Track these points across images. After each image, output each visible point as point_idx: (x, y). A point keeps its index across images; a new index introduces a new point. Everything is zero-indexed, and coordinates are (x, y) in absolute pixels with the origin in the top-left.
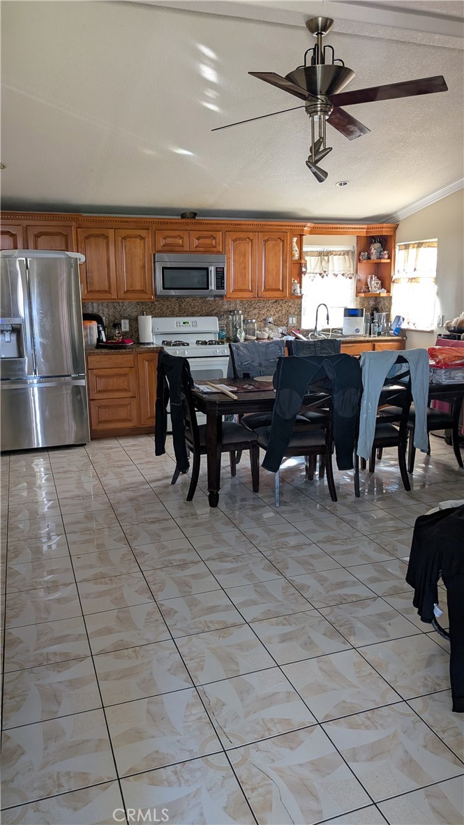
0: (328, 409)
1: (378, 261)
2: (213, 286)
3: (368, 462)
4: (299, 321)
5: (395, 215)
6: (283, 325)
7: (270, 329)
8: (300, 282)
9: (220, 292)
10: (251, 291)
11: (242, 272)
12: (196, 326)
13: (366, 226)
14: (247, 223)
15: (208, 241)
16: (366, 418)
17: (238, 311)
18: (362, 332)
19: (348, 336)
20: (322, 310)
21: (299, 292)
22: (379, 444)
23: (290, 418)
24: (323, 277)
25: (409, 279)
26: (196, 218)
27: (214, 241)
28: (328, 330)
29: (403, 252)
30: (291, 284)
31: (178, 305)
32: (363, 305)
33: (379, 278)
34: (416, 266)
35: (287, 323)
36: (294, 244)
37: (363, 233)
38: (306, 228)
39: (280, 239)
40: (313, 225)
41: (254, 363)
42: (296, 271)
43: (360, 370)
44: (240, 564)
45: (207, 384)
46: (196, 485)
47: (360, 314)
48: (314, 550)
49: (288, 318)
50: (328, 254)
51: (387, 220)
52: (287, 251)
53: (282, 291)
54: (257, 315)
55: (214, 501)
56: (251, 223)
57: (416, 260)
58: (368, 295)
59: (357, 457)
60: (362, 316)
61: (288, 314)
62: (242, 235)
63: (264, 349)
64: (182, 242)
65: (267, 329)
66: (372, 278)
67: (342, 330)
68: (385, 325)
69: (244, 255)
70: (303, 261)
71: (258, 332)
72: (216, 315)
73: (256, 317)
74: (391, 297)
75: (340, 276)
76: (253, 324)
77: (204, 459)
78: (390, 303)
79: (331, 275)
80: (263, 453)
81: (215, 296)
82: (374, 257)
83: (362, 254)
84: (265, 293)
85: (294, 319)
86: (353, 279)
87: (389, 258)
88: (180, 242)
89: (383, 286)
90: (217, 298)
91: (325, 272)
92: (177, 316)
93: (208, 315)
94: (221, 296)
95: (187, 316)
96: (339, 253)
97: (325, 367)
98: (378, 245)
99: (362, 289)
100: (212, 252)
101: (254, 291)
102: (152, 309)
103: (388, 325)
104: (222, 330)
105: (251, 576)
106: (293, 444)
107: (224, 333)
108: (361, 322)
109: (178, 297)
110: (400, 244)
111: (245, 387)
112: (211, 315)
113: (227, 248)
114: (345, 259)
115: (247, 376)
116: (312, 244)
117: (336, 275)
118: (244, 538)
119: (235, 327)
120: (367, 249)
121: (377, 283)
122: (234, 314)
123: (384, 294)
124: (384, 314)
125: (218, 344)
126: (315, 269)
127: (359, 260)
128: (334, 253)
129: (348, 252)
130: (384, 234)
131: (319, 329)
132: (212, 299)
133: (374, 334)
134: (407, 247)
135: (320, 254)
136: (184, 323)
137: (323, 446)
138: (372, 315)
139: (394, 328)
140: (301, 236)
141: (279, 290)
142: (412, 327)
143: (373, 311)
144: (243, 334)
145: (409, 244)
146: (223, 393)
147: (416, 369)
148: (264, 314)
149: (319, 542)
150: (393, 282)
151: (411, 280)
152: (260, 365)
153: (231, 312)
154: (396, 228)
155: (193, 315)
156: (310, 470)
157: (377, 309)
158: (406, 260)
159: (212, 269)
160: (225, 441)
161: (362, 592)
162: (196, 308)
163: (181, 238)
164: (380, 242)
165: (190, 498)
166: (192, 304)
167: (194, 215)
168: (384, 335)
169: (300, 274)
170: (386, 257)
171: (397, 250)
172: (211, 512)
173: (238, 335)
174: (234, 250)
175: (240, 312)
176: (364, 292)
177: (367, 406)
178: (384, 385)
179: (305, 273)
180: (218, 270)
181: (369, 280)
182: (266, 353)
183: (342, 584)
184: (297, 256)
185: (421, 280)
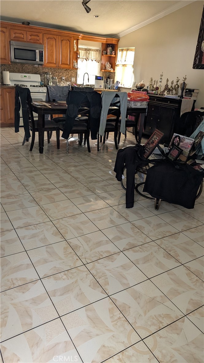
0: (88, 115)
1: (110, 56)
2: (38, 60)
3: (103, 137)
4: (76, 80)
5: (118, 35)
6: (69, 81)
7: (63, 82)
8: (77, 62)
9: (41, 63)
10: (55, 64)
11: (51, 55)
12: (30, 78)
13: (106, 39)
14: (54, 30)
15: (35, 37)
16: (103, 119)
17: (49, 73)
18: (102, 87)
19: (97, 88)
20: (86, 76)
21: (76, 66)
22: (107, 131)
23: (73, 117)
24: (87, 61)
26: (30, 25)
27: (38, 38)
28: (88, 85)
29: (121, 52)
30: (73, 62)
31: (21, 67)
32: (103, 75)
33: (110, 64)
34: (125, 59)
35: (71, 80)
36: (75, 44)
37: (104, 42)
38: (80, 36)
39: (68, 40)
40: (83, 35)
41: (57, 95)
42: (75, 57)
43: (101, 99)
44: (53, 171)
45: (38, 102)
46: (33, 146)
47: (102, 79)
48: (81, 167)
49: (71, 78)
50: (89, 50)
51: (115, 37)
52: (71, 47)
53: (69, 65)
54: (58, 76)
55: (41, 151)
56: (55, 31)
57: (126, 56)
58: (106, 71)
59: (99, 135)
60: (103, 80)
61: (71, 76)
62: (51, 36)
63: (62, 89)
64: (23, 36)
65: (62, 82)
66: (107, 63)
67: (94, 85)
68: (112, 85)
69: (52, 46)
70: (78, 52)
71: (58, 83)
72: (39, 74)
73: (57, 76)
74: (115, 73)
75: (94, 61)
76: (56, 79)
77: (37, 134)
78: (115, 75)
79: (90, 60)
80: (61, 133)
81: (39, 65)
82: (108, 53)
83: (104, 51)
84: (61, 65)
85: (74, 79)
86: (100, 63)
88: (22, 36)
89: (112, 67)
90: (40, 66)
91: (88, 58)
92: (21, 73)
93: (35, 73)
94: (42, 65)
95: (26, 73)
96: (94, 50)
97: (88, 96)
98: (110, 48)
99: (103, 68)
100: (38, 43)
101: (56, 64)
102: (9, 68)
103: (113, 85)
104: (42, 81)
105: (58, 175)
106: (74, 128)
107: (43, 83)
108: (102, 83)
109: (22, 64)
110: (120, 49)
111: (54, 104)
112: (37, 74)
113: (44, 42)
114: (96, 53)
115: (54, 101)
116: (82, 44)
117: (92, 60)
118: (55, 164)
119: (48, 80)
120: (106, 50)
121: (110, 66)
122: (47, 74)
123: (112, 71)
124: (112, 80)
125: (41, 87)
126: (83, 56)
127: (102, 54)
128: (92, 50)
129: (98, 50)
130: (113, 43)
131: (85, 84)
132: (37, 66)
133: (107, 88)
134: (122, 50)
135: (86, 50)
136: (24, 76)
137: (86, 130)
138: (107, 80)
139: (115, 86)
140: (78, 40)
141: (67, 64)
142: (123, 86)
143: (107, 78)
144: (52, 83)
145: (123, 49)
146: (45, 106)
147: (122, 100)
148: (61, 75)
149: (83, 165)
150: (116, 66)
151: (124, 65)
152: (60, 96)
153: (46, 73)
154: (118, 41)
155: (28, 73)
156: (80, 142)
157: (109, 78)
158: (122, 57)
159: (37, 51)
160: (46, 127)
161: (99, 179)
162: (30, 70)
163: (23, 34)
164: (111, 47)
165: (31, 150)
166: (28, 68)
167: (28, 23)
168: (111, 89)
169: (77, 58)
170: (114, 54)
171: (118, 51)
172: (40, 155)
173: (49, 84)
174: (48, 44)
175: (50, 73)
176: (104, 69)
177: (103, 114)
178: (110, 106)
179: (79, 58)
180: (40, 52)
181: (106, 64)
182: (63, 91)
183: (92, 177)
184: (76, 50)
185: (127, 66)
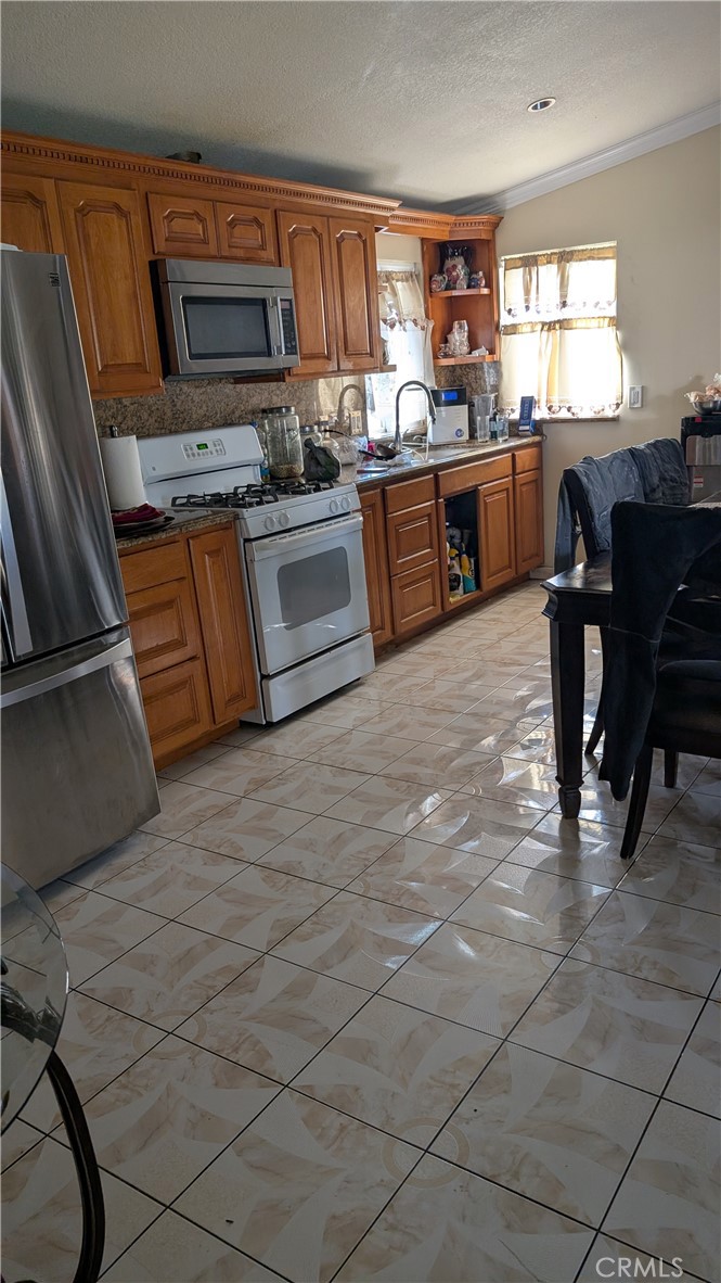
1: (469, 292)
5: (497, 199)
10: (328, 359)
11: (311, 313)
12: (222, 452)
13: (452, 220)
17: (288, 408)
25: (544, 324)
27: (259, 234)
29: (513, 274)
39: (359, 236)
52: (371, 265)
53: (371, 355)
64: (204, 231)
66: (461, 327)
69: (312, 272)
83: (437, 278)
86: (426, 330)
87: (489, 285)
98: (462, 260)
101: (333, 357)
102: (120, 418)
110: (508, 257)
112: (243, 424)
113: (283, 252)
114: (410, 288)
120: (445, 268)
127: (431, 291)
129: (412, 274)
130: (483, 236)
134: (529, 263)
136: (199, 447)
141: (367, 353)
145: (536, 257)
150: (504, 332)
151: (552, 325)
153: (263, 410)
154: (496, 225)
163: (201, 220)
170: (482, 283)
171: (501, 270)
176: (446, 356)
180: (283, 305)
185: (520, 329)
